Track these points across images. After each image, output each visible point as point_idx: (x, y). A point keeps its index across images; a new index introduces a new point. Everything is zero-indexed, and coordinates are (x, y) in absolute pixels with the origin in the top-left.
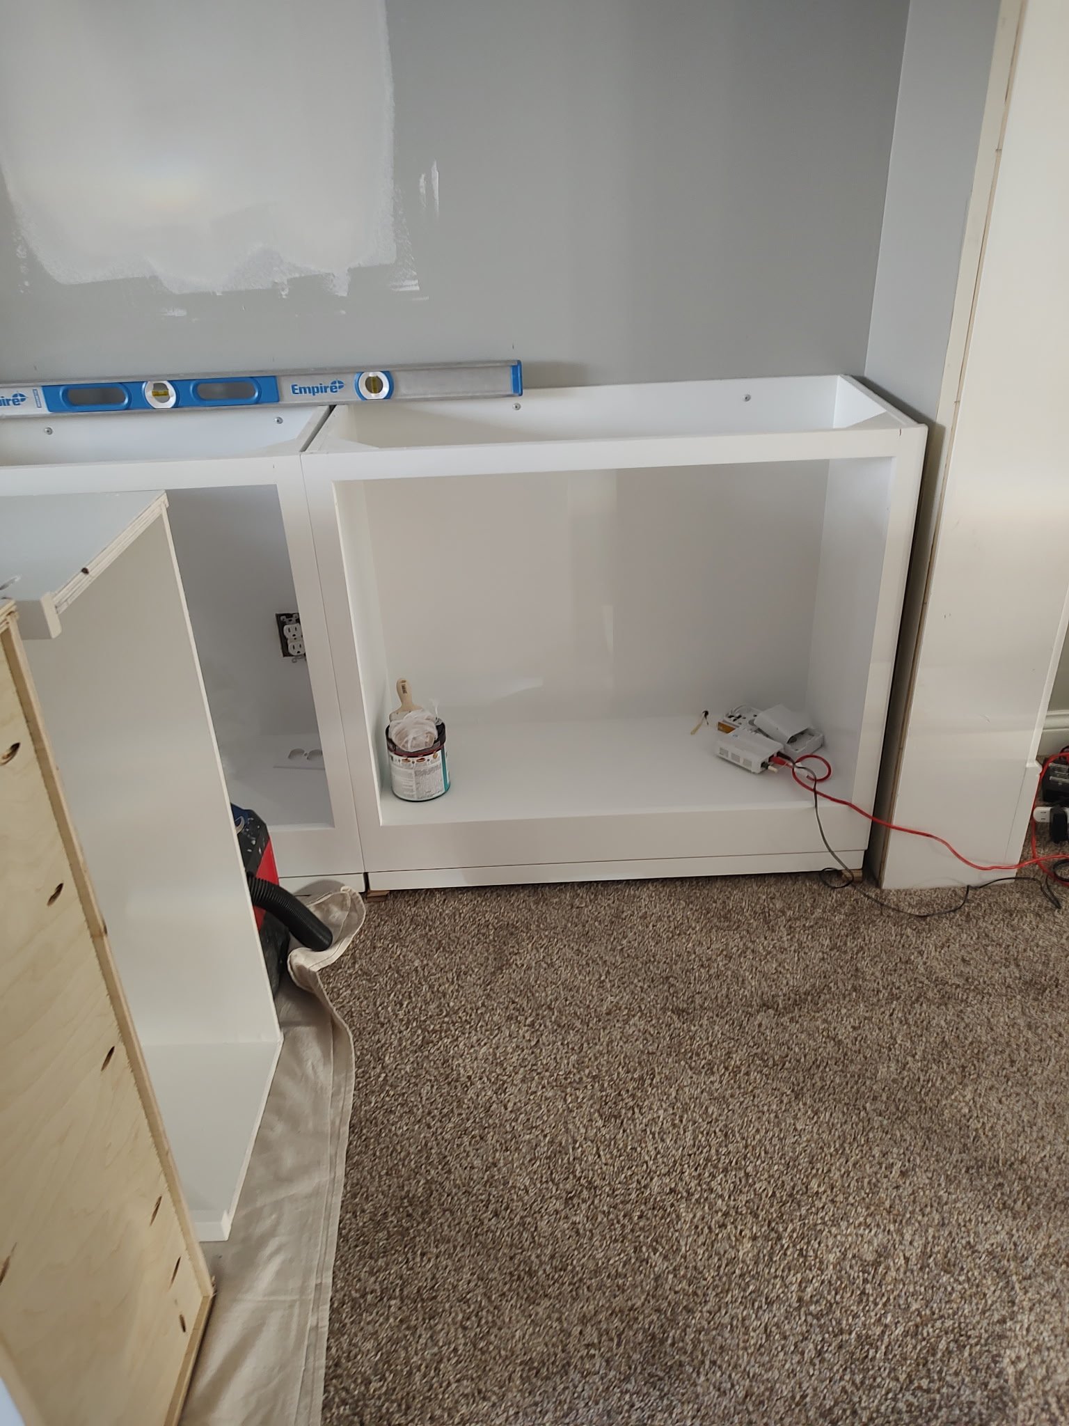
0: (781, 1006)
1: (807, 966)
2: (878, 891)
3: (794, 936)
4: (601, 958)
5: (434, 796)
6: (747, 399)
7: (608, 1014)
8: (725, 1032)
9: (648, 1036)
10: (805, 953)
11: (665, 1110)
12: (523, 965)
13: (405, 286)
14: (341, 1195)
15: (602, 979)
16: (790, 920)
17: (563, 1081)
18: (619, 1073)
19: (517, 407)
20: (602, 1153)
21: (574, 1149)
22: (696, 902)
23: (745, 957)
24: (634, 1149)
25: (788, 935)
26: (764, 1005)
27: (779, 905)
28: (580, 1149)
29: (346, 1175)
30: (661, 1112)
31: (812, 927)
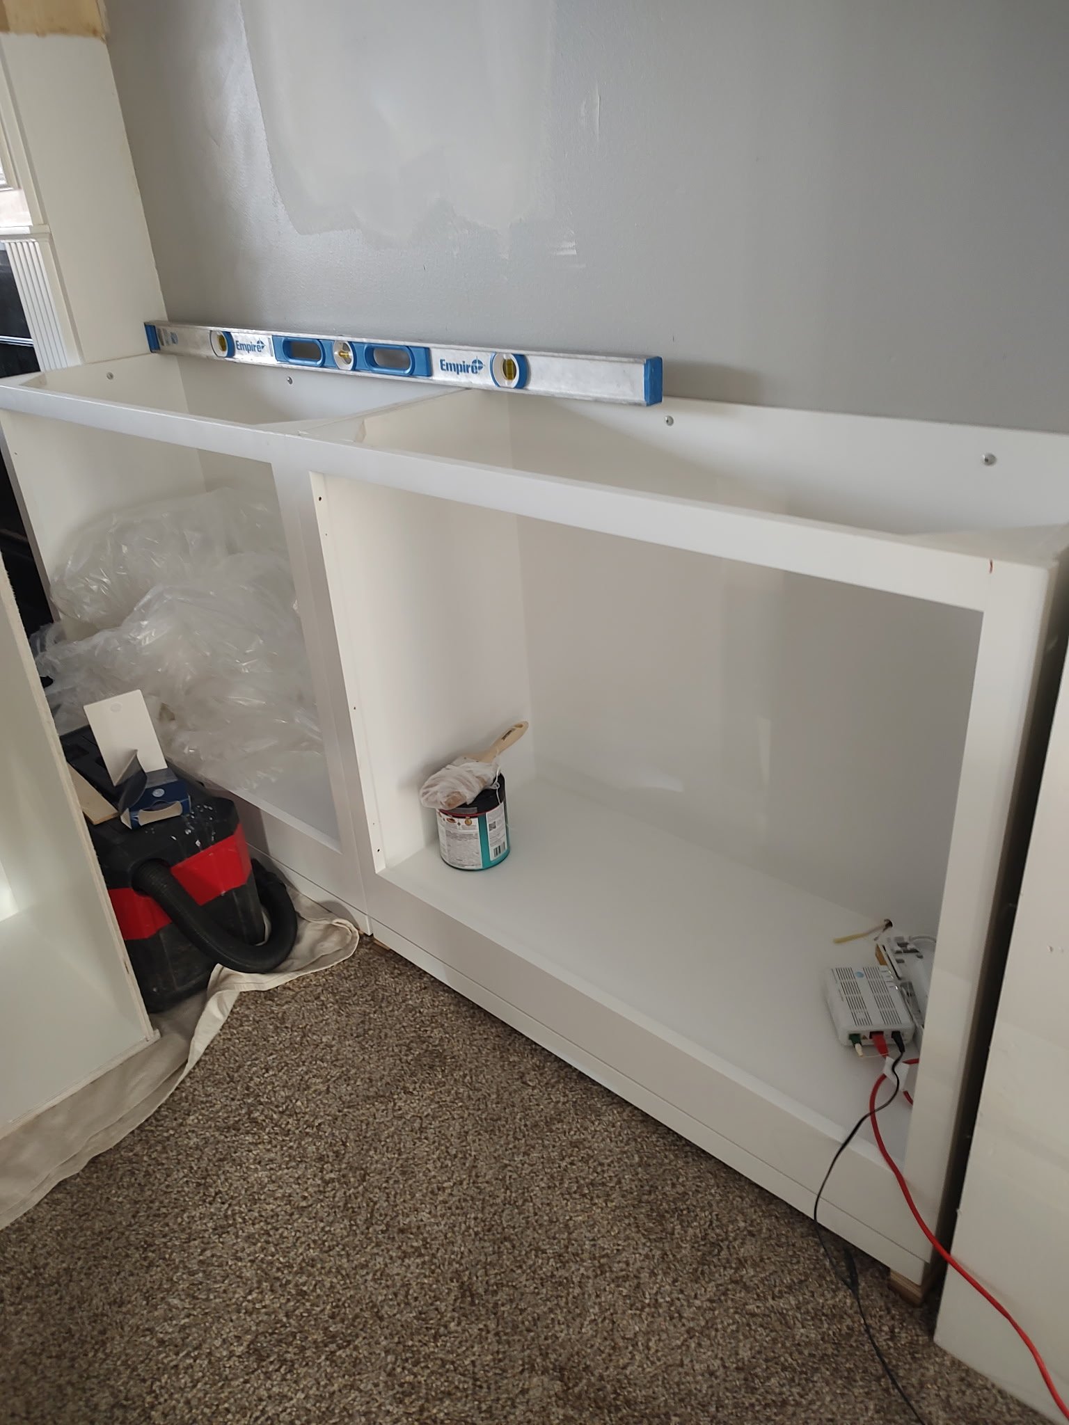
0: (577, 1390)
1: (682, 1365)
2: (923, 1339)
3: (713, 1310)
4: (476, 1159)
5: (466, 867)
6: (989, 460)
7: (402, 1231)
8: (478, 1363)
9: (403, 1292)
10: (699, 1345)
11: (307, 1397)
12: (400, 1109)
13: (562, 249)
14: (12, 1220)
15: (445, 1185)
16: (736, 1282)
17: (274, 1270)
18: (323, 1310)
19: (670, 421)
20: (199, 1385)
21: (188, 1355)
22: (652, 1169)
23: (618, 1286)
24: (228, 1410)
25: (711, 1301)
26: (562, 1369)
27: (749, 1249)
28: (192, 1361)
29: (38, 1204)
30: (301, 1395)
31: (753, 1315)
